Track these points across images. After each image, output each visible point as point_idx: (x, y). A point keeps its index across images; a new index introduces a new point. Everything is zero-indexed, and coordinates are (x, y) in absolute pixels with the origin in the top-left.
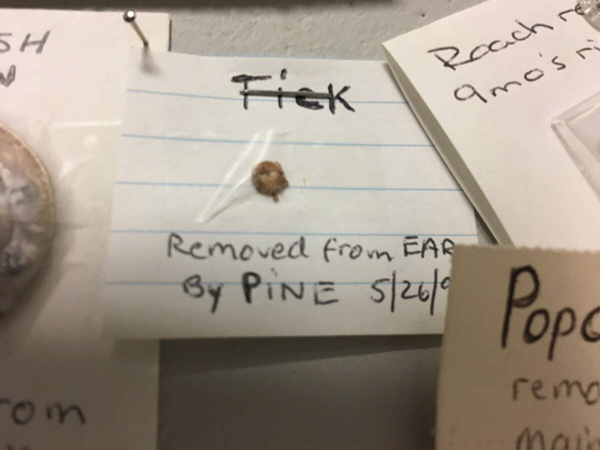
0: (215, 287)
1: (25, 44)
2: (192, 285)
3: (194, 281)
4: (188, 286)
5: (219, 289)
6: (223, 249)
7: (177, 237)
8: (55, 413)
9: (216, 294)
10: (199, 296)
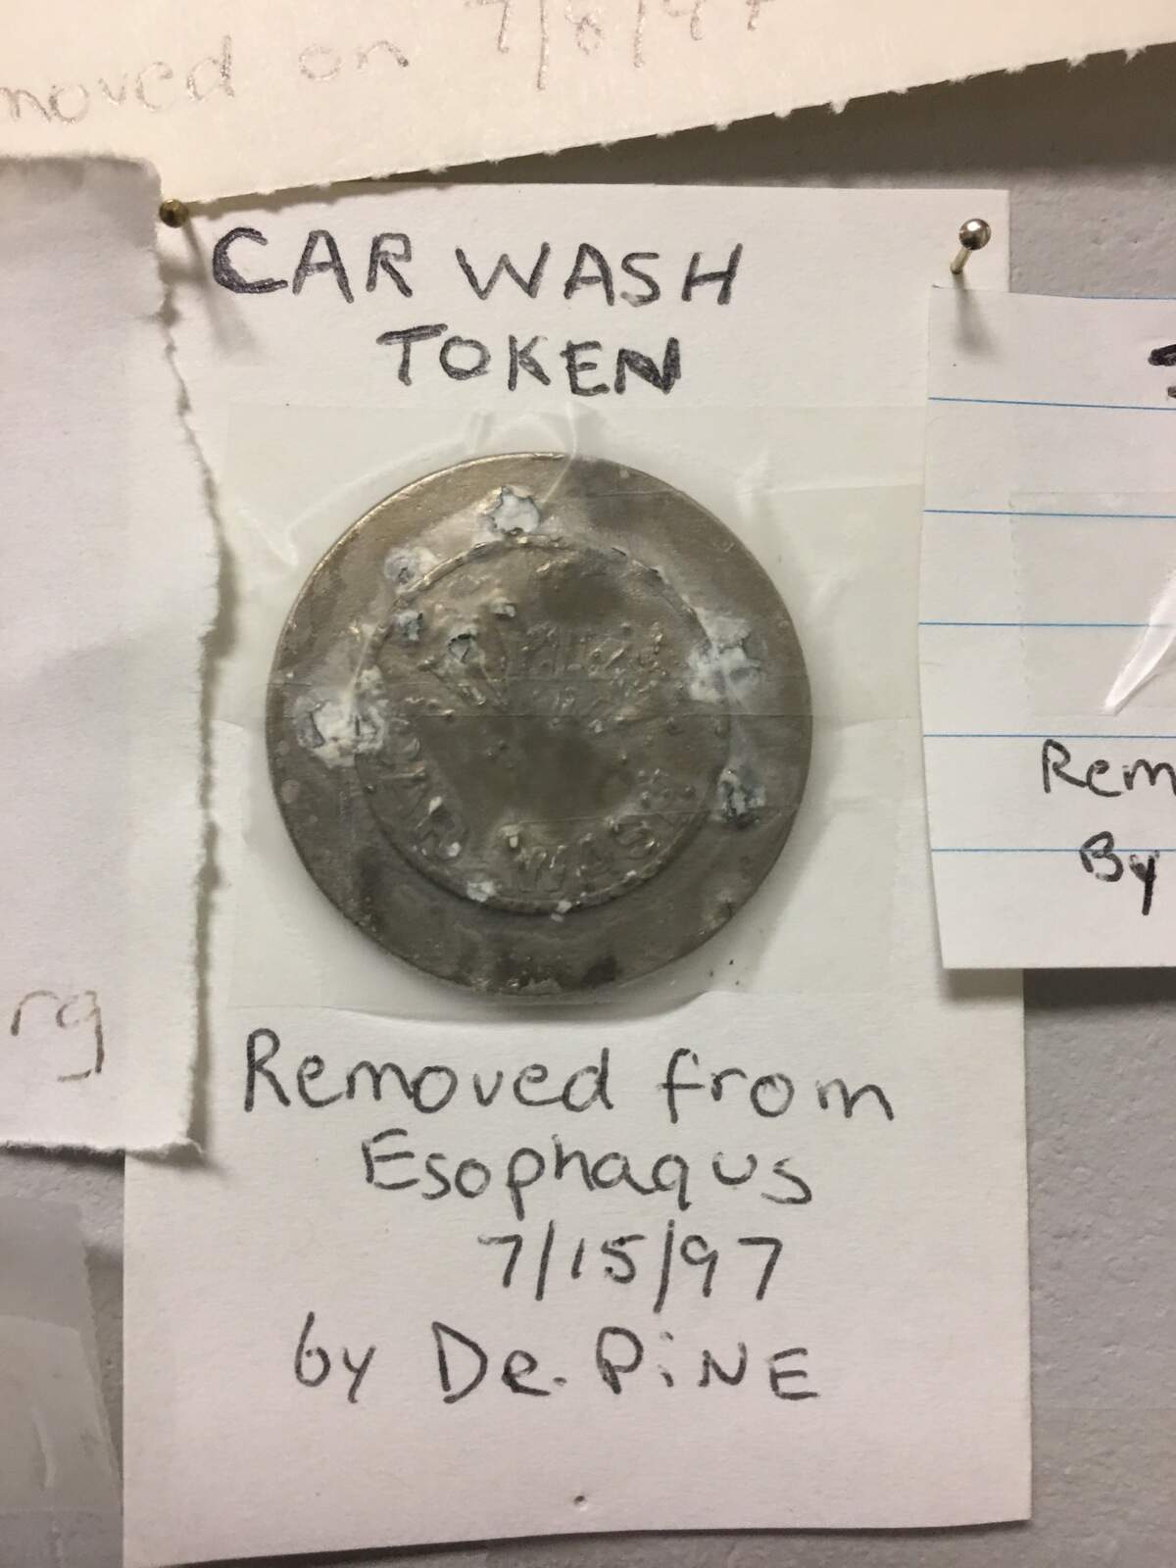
0: (1143, 859)
1: (691, 281)
2: (1096, 855)
3: (1101, 844)
4: (1089, 855)
5: (1152, 862)
6: (1153, 775)
7: (1059, 747)
8: (835, 1099)
9: (1147, 874)
10: (1114, 878)
